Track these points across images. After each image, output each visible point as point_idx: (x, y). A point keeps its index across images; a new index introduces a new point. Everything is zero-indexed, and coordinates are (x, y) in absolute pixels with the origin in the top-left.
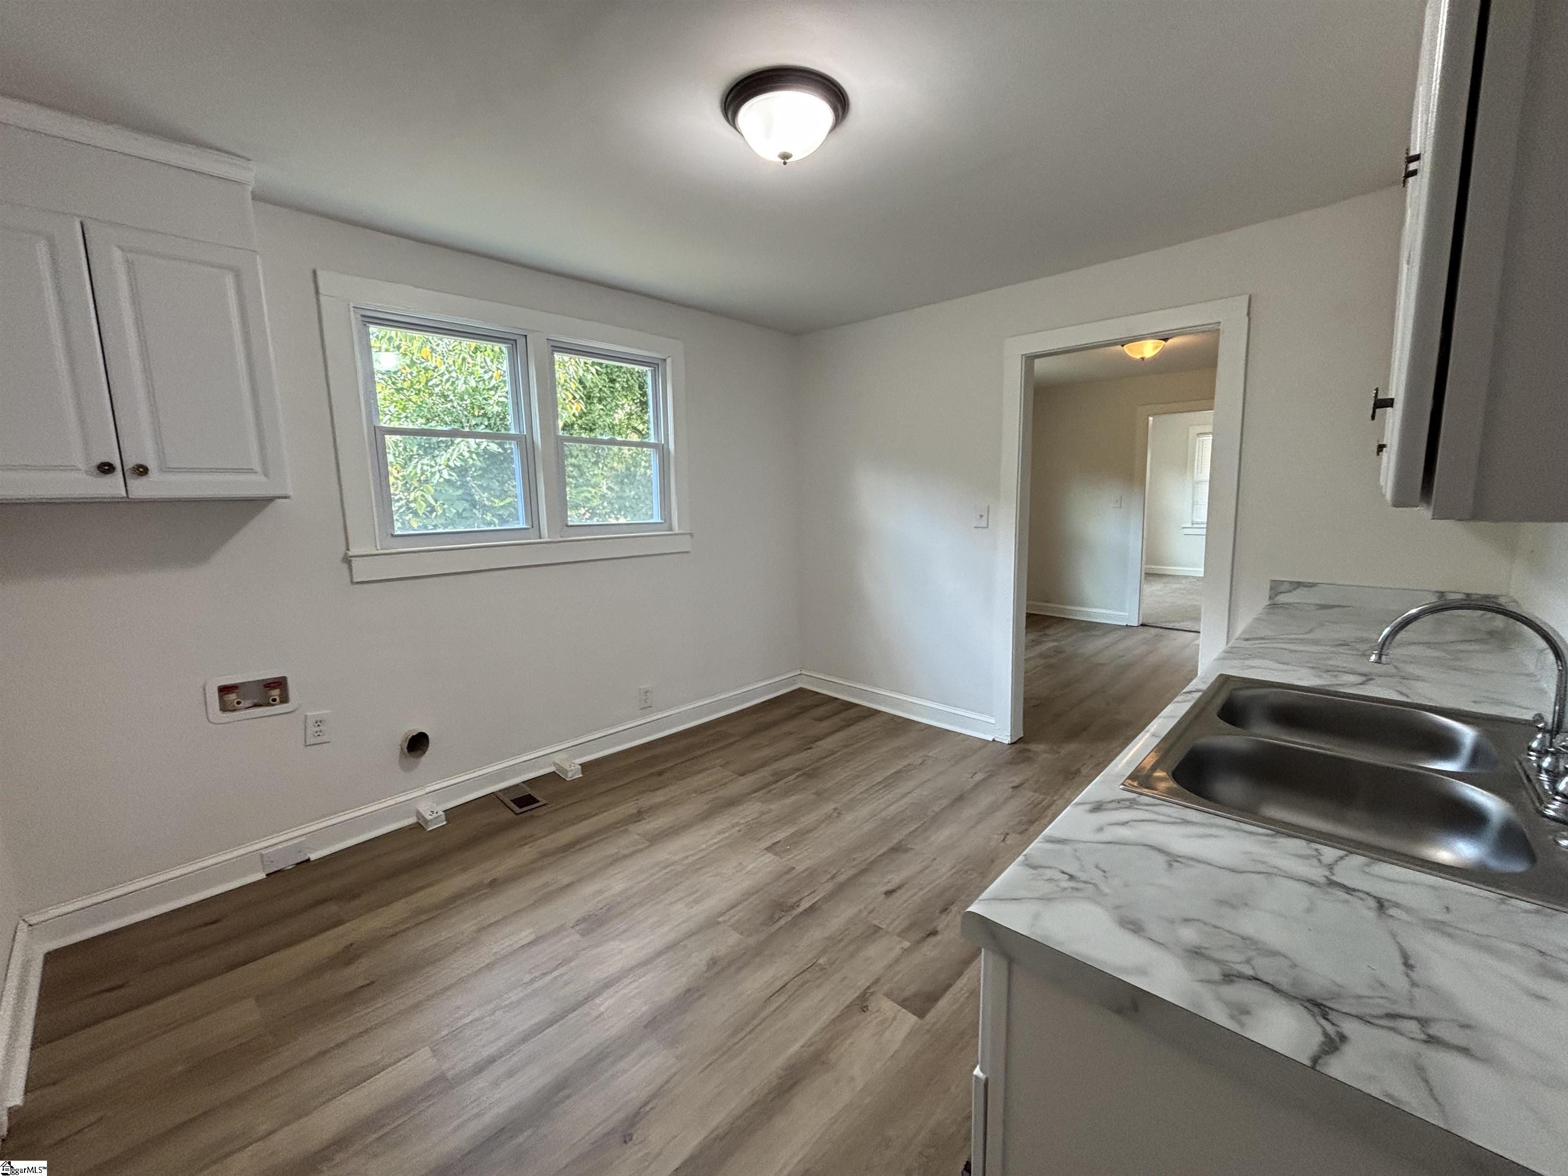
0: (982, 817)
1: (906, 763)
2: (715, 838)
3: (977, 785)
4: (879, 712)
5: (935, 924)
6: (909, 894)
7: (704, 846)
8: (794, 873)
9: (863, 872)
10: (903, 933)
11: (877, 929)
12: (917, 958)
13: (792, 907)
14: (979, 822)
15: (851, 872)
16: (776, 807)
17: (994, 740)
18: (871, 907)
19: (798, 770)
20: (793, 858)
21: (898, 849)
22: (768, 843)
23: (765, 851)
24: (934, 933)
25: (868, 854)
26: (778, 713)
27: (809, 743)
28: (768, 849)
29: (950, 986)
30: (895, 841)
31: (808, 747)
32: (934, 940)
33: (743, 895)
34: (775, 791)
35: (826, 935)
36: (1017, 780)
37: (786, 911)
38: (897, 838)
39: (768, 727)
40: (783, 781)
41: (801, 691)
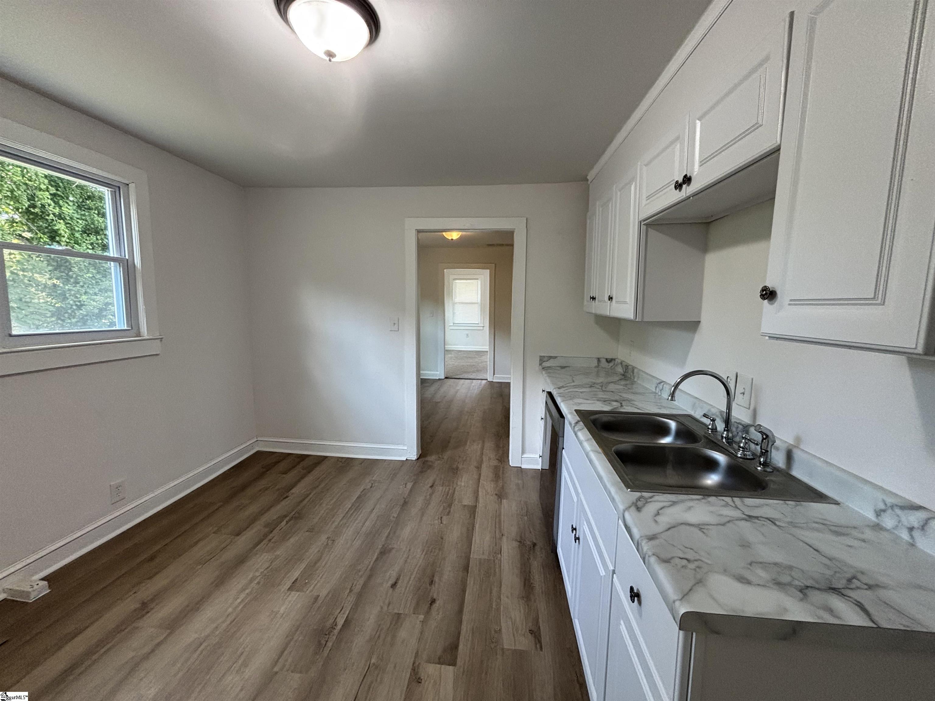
0: (423, 512)
1: (362, 489)
2: (238, 598)
3: (411, 491)
4: (326, 457)
5: (431, 595)
6: (406, 582)
7: (230, 610)
8: (320, 601)
9: (370, 577)
10: (416, 611)
11: (399, 614)
12: (433, 624)
13: (333, 628)
14: (423, 515)
15: (361, 582)
16: (282, 551)
17: (407, 460)
18: (387, 602)
19: (285, 516)
20: (314, 587)
21: (384, 552)
22: (288, 584)
23: (289, 592)
24: (433, 601)
25: (366, 562)
26: (246, 476)
27: (284, 493)
28: (290, 589)
29: (459, 633)
30: (380, 547)
31: (285, 496)
32: (436, 605)
33: (287, 637)
34: (275, 538)
35: (367, 638)
36: (430, 481)
37: (329, 634)
38: (379, 545)
39: (244, 488)
40: (278, 528)
41: (258, 453)
